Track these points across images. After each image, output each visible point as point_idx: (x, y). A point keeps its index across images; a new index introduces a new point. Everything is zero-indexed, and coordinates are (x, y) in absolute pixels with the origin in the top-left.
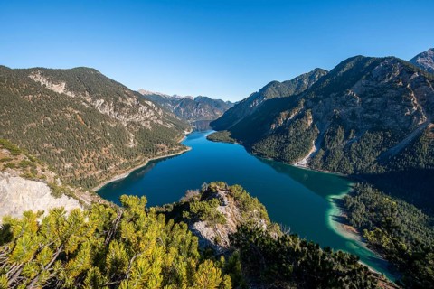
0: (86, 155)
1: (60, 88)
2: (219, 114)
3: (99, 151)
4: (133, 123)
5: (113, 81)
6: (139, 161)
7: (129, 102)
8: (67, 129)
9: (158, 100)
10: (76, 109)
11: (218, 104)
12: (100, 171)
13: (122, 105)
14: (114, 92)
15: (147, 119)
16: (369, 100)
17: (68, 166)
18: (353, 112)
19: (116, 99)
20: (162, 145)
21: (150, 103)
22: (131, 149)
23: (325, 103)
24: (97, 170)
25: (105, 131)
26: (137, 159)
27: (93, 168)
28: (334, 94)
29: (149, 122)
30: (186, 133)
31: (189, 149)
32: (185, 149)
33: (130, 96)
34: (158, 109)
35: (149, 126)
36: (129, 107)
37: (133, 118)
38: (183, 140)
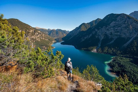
2: (65, 35)
4: (33, 39)
7: (31, 31)
9: (43, 30)
11: (64, 32)
13: (29, 32)
14: (25, 27)
15: (38, 38)
16: (116, 28)
18: (111, 33)
19: (26, 30)
20: (44, 47)
21: (39, 32)
23: (101, 30)
28: (104, 27)
29: (39, 38)
30: (53, 42)
31: (54, 48)
32: (53, 48)
33: (31, 29)
34: (43, 34)
35: (39, 40)
36: (31, 33)
37: (33, 37)
38: (52, 45)
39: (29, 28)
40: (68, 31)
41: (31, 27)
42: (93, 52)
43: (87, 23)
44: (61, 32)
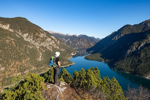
0: (14, 63)
1: (6, 27)
2: (92, 45)
3: (21, 61)
4: (42, 47)
5: (34, 25)
6: (43, 69)
7: (42, 35)
8: (6, 48)
9: (58, 36)
10: (12, 38)
11: (92, 39)
12: (20, 74)
13: (38, 37)
14: (34, 30)
15: (50, 45)
17: (3, 69)
19: (34, 34)
21: (53, 37)
22: (39, 62)
24: (18, 72)
25: (26, 50)
26: (42, 68)
27: (16, 71)
29: (51, 47)
30: (72, 54)
31: (74, 64)
32: (71, 63)
33: (42, 33)
34: (58, 41)
35: (51, 49)
36: (41, 38)
37: (42, 44)
38: (70, 59)
39: (40, 31)
40: (98, 38)
41: (42, 29)
42: (148, 78)
43: (134, 25)
44: (85, 40)
